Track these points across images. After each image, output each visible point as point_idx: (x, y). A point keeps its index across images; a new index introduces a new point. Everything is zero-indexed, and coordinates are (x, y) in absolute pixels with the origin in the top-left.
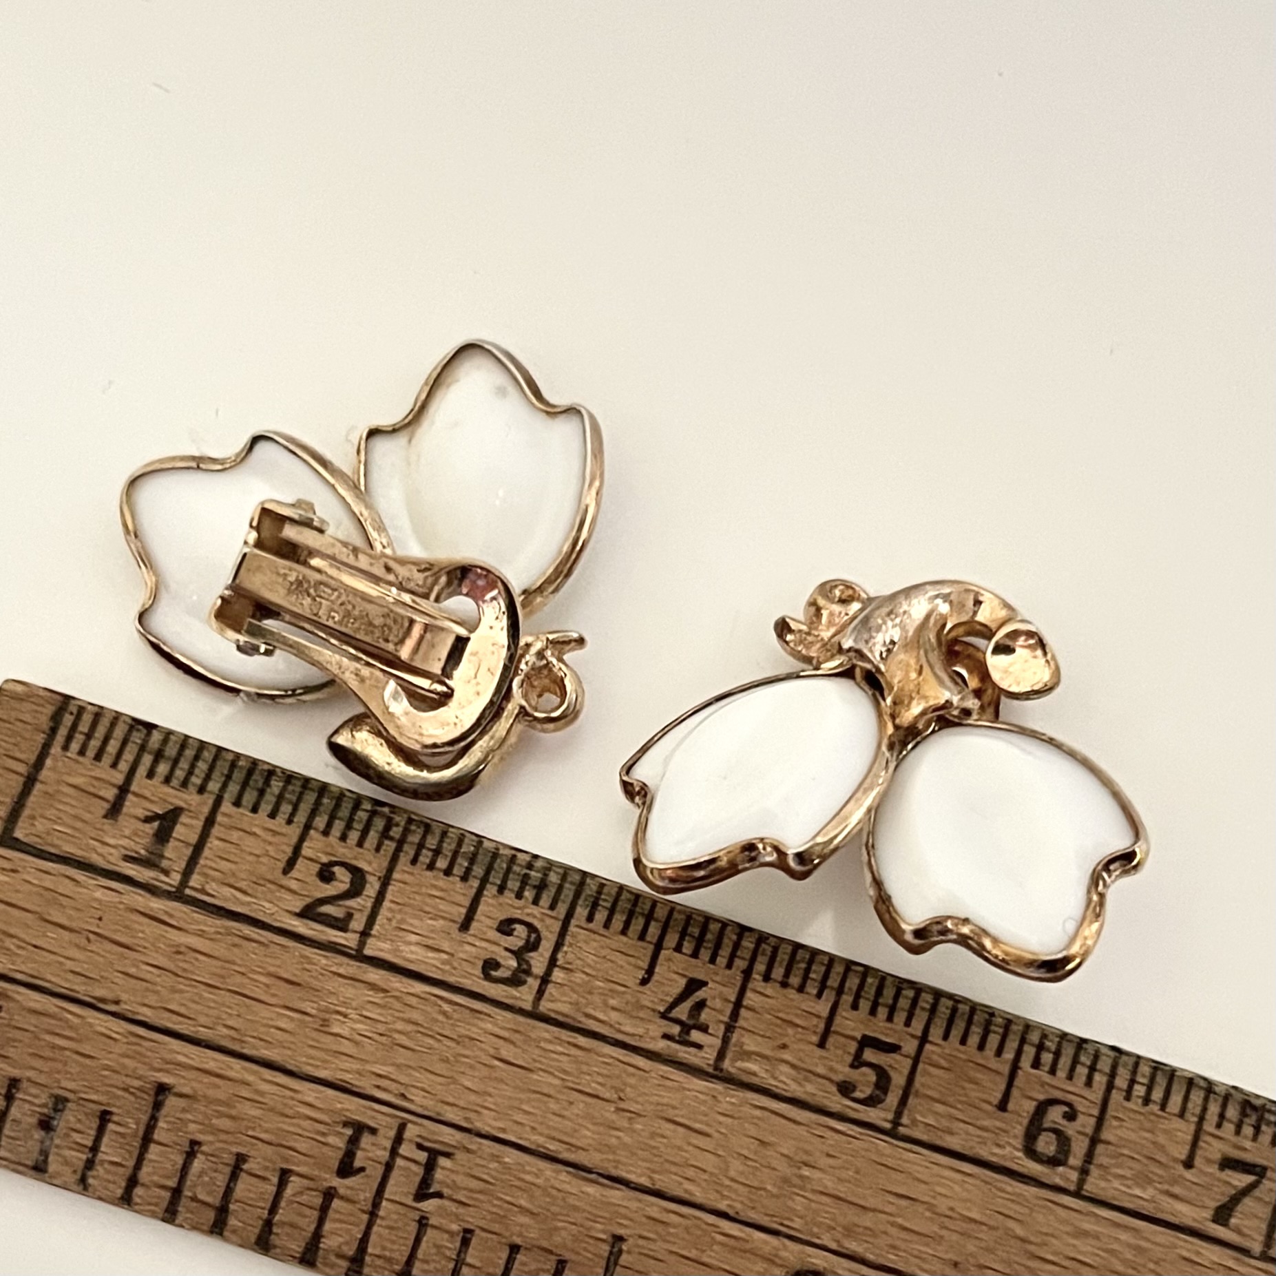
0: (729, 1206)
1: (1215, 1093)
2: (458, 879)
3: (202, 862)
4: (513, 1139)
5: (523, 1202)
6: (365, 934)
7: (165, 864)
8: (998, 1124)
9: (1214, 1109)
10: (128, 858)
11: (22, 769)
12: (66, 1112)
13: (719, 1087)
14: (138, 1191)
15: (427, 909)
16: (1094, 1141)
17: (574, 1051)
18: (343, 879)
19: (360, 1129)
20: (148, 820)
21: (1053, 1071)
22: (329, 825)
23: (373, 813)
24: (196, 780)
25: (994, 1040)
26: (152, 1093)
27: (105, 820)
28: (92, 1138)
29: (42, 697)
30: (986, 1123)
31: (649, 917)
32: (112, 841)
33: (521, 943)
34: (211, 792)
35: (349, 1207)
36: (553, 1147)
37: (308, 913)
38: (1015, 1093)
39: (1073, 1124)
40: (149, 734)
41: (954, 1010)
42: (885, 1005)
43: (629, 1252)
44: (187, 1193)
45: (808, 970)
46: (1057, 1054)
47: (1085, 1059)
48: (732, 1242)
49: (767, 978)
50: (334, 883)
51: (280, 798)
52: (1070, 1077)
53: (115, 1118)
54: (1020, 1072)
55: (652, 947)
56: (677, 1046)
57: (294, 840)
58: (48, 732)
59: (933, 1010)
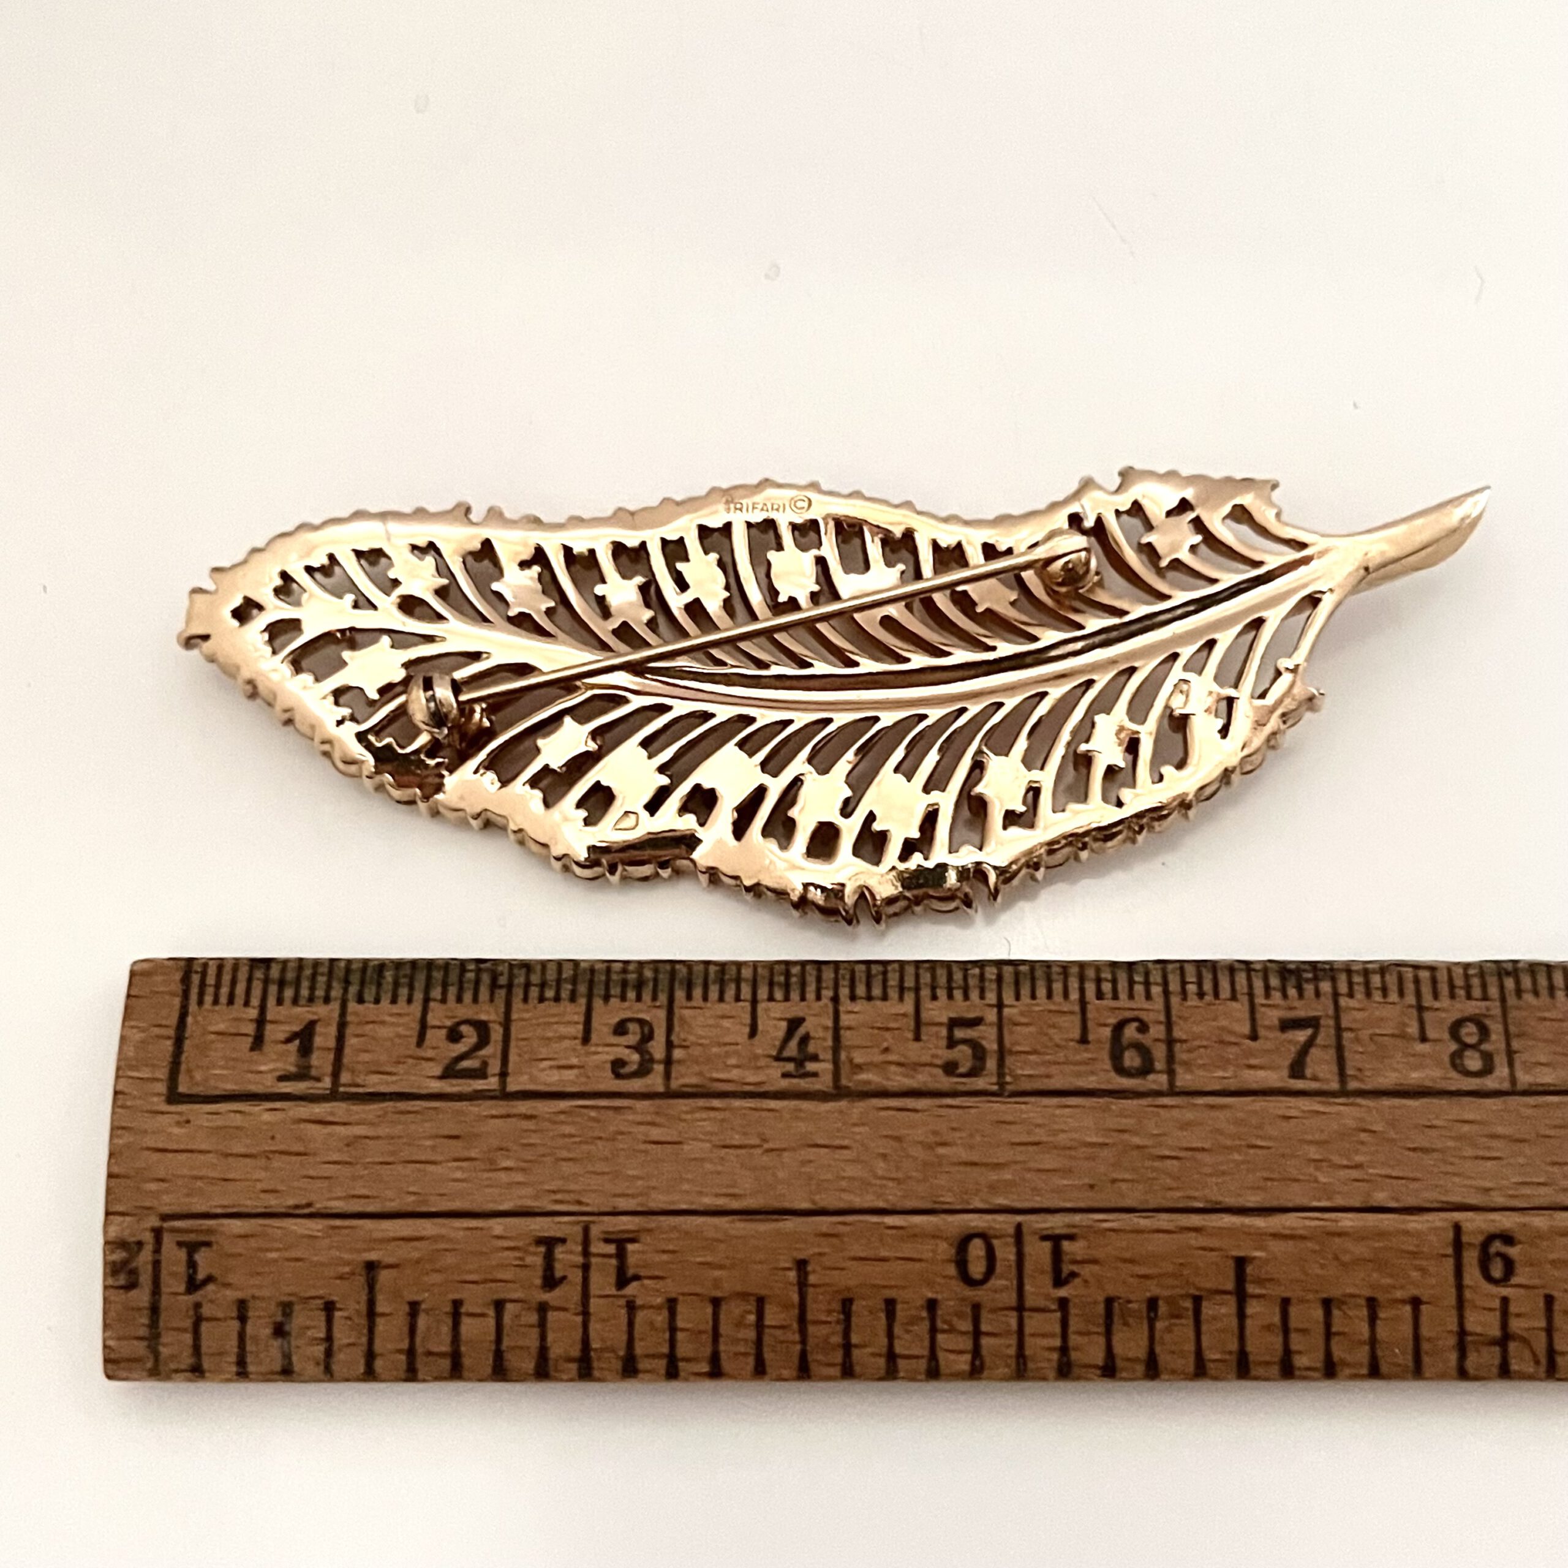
0: (887, 1201)
1: (1254, 970)
2: (567, 1003)
3: (346, 1060)
4: (684, 1207)
5: (709, 1259)
6: (503, 1075)
7: (314, 1072)
8: (1087, 1055)
9: (1258, 984)
10: (282, 1078)
11: (171, 1032)
12: (295, 1314)
13: (843, 1104)
14: (379, 1364)
15: (550, 1034)
16: (1170, 1042)
17: (712, 1114)
18: (470, 1036)
19: (550, 1243)
20: (288, 1040)
21: (1115, 997)
22: (444, 993)
23: (478, 971)
24: (320, 993)
25: (1058, 987)
26: (363, 1273)
27: (252, 1053)
28: (324, 1330)
29: (168, 967)
30: (1078, 1058)
31: (738, 981)
32: (263, 1068)
33: (638, 1037)
34: (336, 999)
35: (561, 1315)
36: (721, 1202)
37: (450, 1072)
38: (1090, 1024)
39: (1147, 1035)
40: (268, 968)
41: (1017, 974)
42: (958, 988)
43: (814, 1271)
44: (420, 1350)
45: (885, 982)
46: (1114, 982)
47: (1138, 978)
48: (901, 1232)
49: (853, 998)
50: (464, 1040)
51: (396, 984)
52: (1131, 996)
53: (338, 1306)
54: (1089, 1007)
55: (747, 1005)
56: (795, 1081)
57: (418, 1015)
58: (180, 992)
59: (1000, 979)
